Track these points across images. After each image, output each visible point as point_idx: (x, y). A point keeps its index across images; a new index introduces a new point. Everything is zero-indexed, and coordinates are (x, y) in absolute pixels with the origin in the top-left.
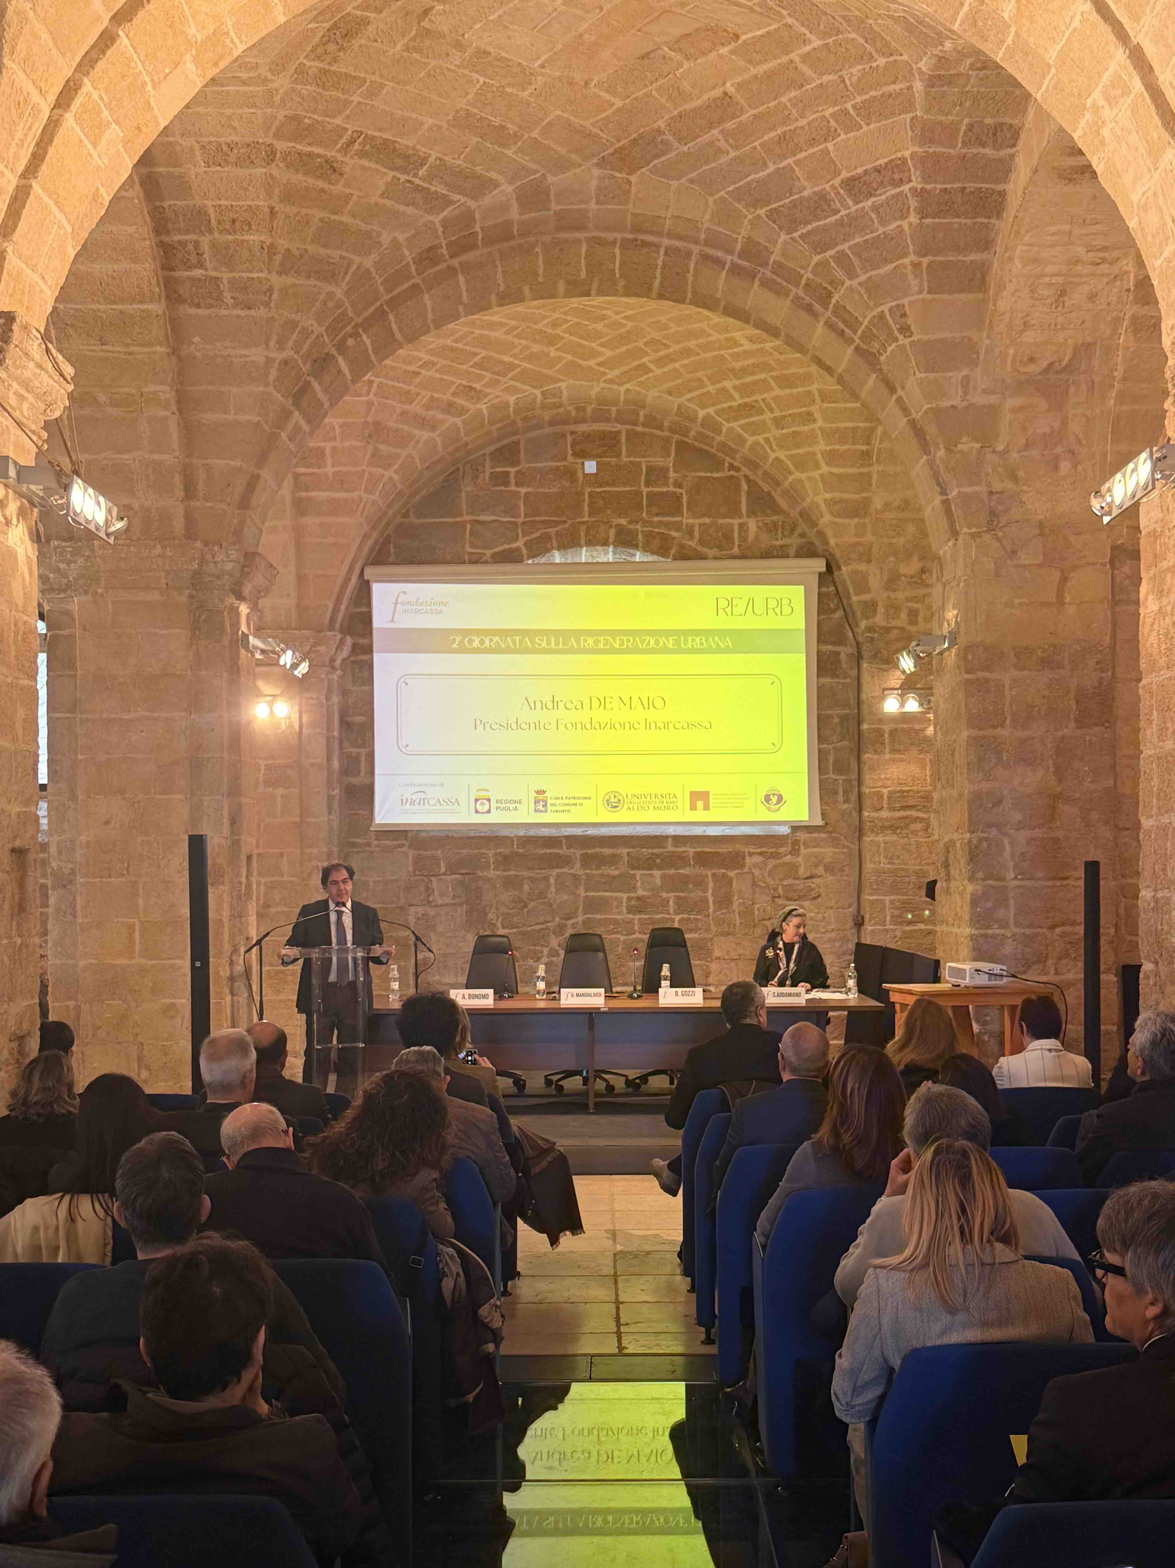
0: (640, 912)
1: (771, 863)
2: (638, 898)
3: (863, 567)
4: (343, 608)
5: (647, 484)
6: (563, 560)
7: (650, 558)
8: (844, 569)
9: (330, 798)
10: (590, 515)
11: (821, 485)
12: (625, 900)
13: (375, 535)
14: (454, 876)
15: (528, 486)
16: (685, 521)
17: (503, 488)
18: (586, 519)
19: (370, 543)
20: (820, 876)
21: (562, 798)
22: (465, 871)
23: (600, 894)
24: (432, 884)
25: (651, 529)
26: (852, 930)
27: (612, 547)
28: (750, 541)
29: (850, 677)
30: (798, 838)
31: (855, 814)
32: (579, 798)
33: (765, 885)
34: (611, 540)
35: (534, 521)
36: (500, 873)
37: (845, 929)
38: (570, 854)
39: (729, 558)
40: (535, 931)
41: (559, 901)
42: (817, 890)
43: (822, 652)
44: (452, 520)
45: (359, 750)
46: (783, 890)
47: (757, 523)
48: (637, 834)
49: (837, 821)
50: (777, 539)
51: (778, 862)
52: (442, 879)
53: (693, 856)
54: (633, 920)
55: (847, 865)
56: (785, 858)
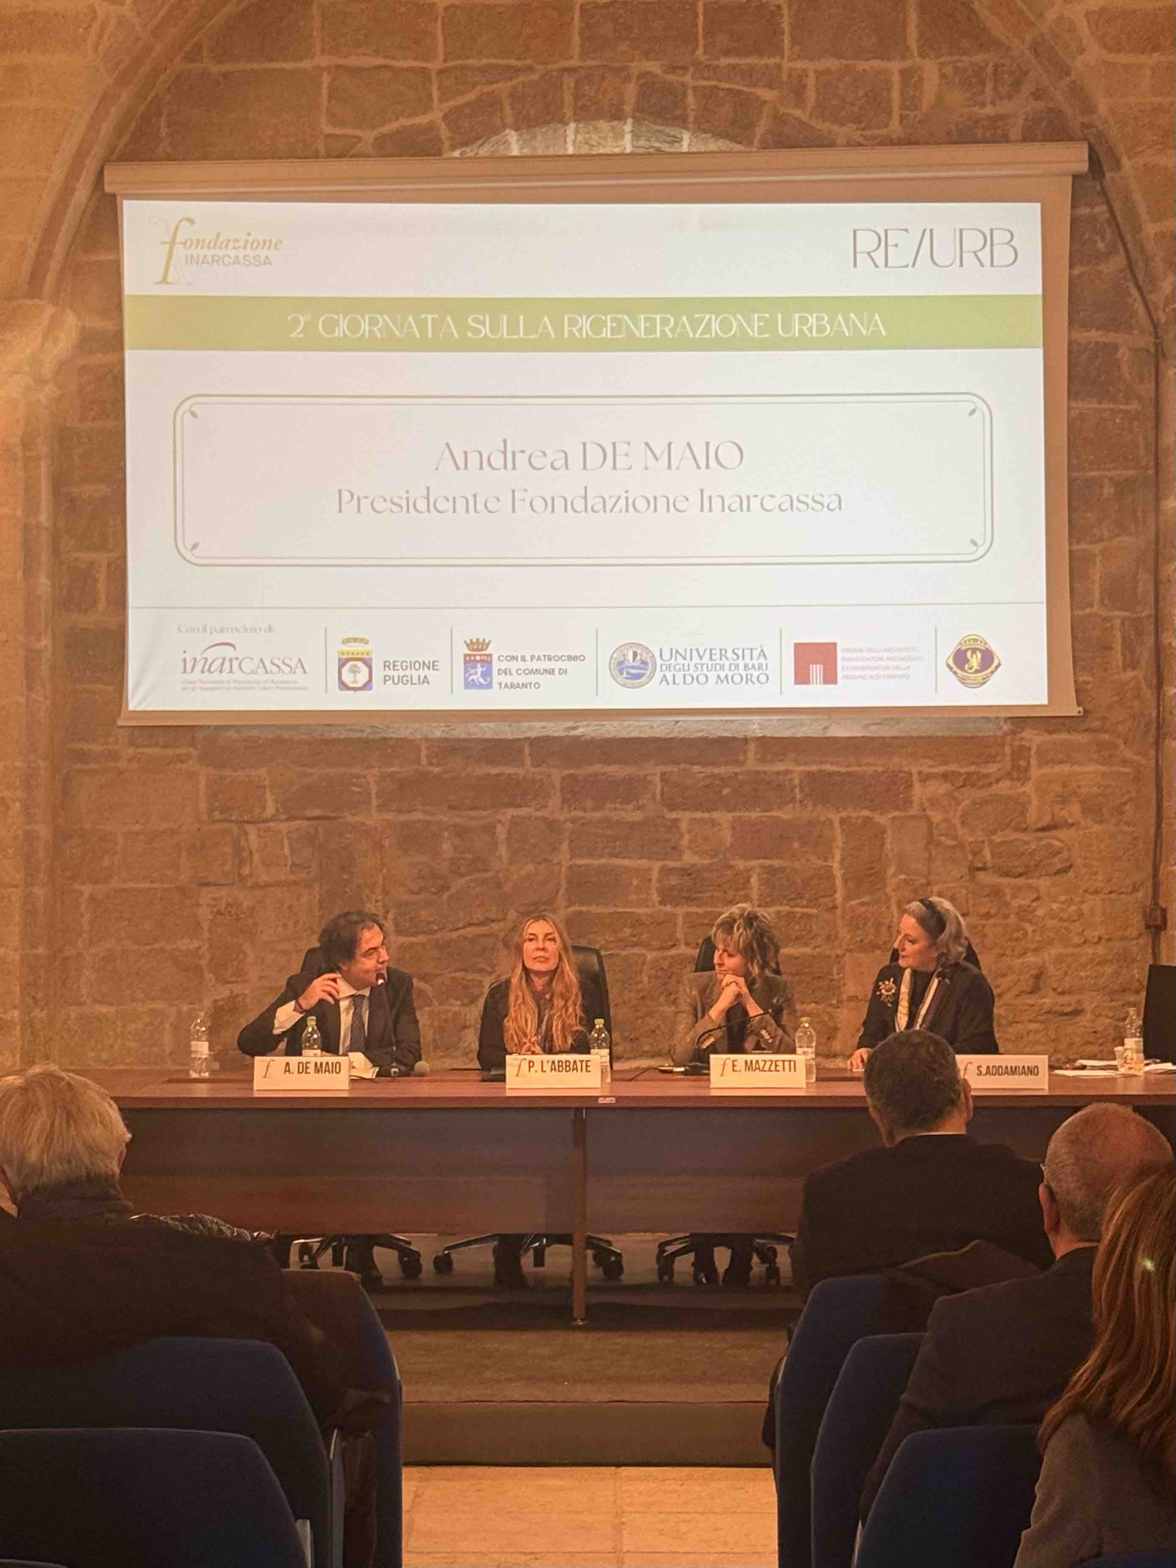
0: (689, 900)
1: (967, 798)
2: (685, 872)
4: (59, 251)
6: (526, 151)
7: (713, 145)
8: (1128, 165)
9: (31, 659)
10: (584, 55)
12: (655, 875)
14: (295, 823)
18: (575, 62)
20: (1072, 825)
21: (523, 659)
22: (317, 812)
23: (603, 861)
24: (247, 840)
25: (713, 83)
26: (1141, 941)
27: (630, 121)
28: (924, 109)
29: (1139, 398)
30: (1024, 743)
31: (1149, 694)
32: (560, 658)
33: (954, 843)
34: (628, 108)
35: (465, 68)
36: (391, 816)
37: (1124, 938)
38: (538, 777)
39: (881, 144)
40: (466, 938)
41: (515, 877)
42: (1065, 854)
43: (1079, 344)
44: (288, 66)
45: (95, 556)
46: (992, 853)
47: (940, 69)
48: (681, 736)
49: (1110, 707)
50: (983, 105)
51: (983, 794)
52: (269, 829)
53: (801, 782)
54: (674, 916)
55: (1131, 800)
56: (995, 786)
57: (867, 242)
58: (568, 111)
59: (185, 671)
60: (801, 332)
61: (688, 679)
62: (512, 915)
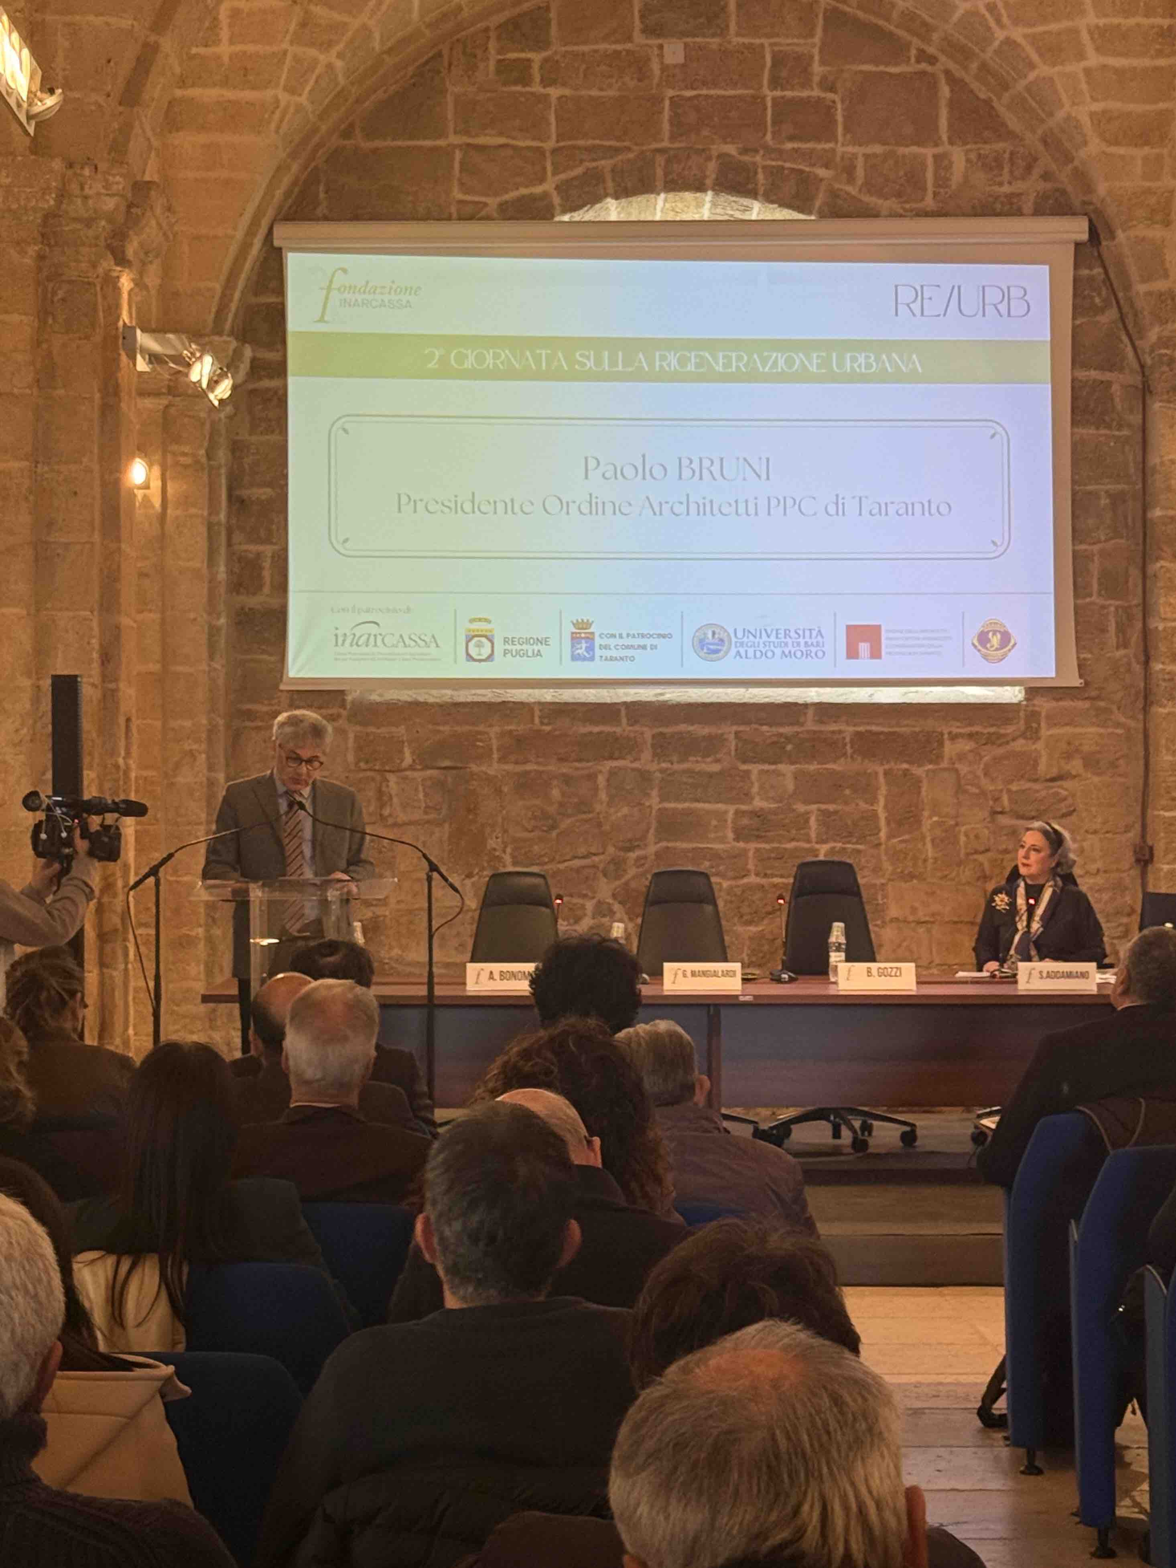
0: (758, 837)
1: (989, 754)
2: (756, 814)
3: (1156, 233)
4: (237, 295)
5: (775, 83)
6: (623, 217)
7: (779, 214)
8: (1121, 235)
9: (213, 631)
10: (673, 138)
11: (1084, 86)
12: (730, 816)
13: (295, 167)
14: (429, 772)
15: (564, 84)
16: (840, 149)
17: (519, 88)
18: (665, 144)
19: (286, 180)
20: (1075, 777)
21: (621, 636)
22: (447, 763)
23: (686, 805)
24: (388, 786)
25: (780, 163)
26: (1132, 872)
27: (710, 193)
28: (954, 187)
29: (1130, 426)
30: (1037, 709)
31: (1137, 668)
32: (651, 636)
33: (977, 791)
34: (709, 182)
35: (574, 147)
36: (509, 767)
37: (1118, 870)
38: (632, 735)
39: (918, 215)
40: (571, 869)
41: (614, 818)
42: (1070, 801)
43: (1081, 381)
44: (428, 143)
45: (261, 548)
46: (1010, 799)
47: (966, 155)
48: (752, 701)
49: (1106, 679)
50: (1001, 184)
51: (1000, 751)
52: (405, 778)
53: (852, 741)
54: (746, 851)
55: (1123, 756)
56: (1012, 744)
57: (906, 295)
58: (660, 184)
59: (337, 645)
60: (852, 367)
61: (758, 654)
62: (611, 850)
